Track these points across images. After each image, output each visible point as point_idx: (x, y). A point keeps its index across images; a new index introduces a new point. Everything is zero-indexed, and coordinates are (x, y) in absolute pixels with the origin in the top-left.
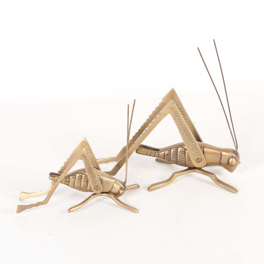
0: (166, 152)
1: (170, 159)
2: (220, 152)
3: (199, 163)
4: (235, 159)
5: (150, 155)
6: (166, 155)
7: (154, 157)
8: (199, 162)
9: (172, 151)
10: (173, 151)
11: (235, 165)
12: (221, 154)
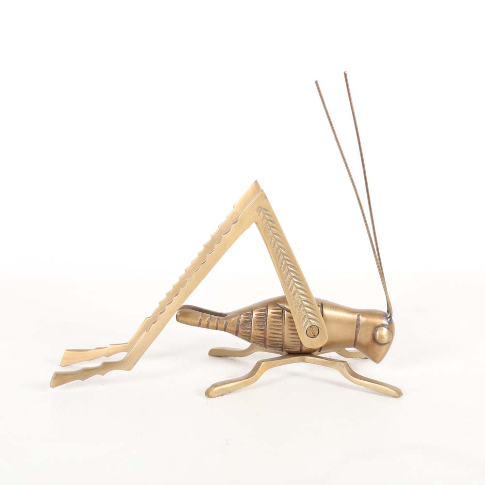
0: (242, 316)
1: (250, 333)
2: (355, 316)
3: (313, 338)
4: (388, 328)
5: (207, 327)
6: (242, 324)
7: (216, 329)
8: (315, 336)
9: (254, 316)
10: (257, 315)
11: (388, 343)
12: (358, 320)
